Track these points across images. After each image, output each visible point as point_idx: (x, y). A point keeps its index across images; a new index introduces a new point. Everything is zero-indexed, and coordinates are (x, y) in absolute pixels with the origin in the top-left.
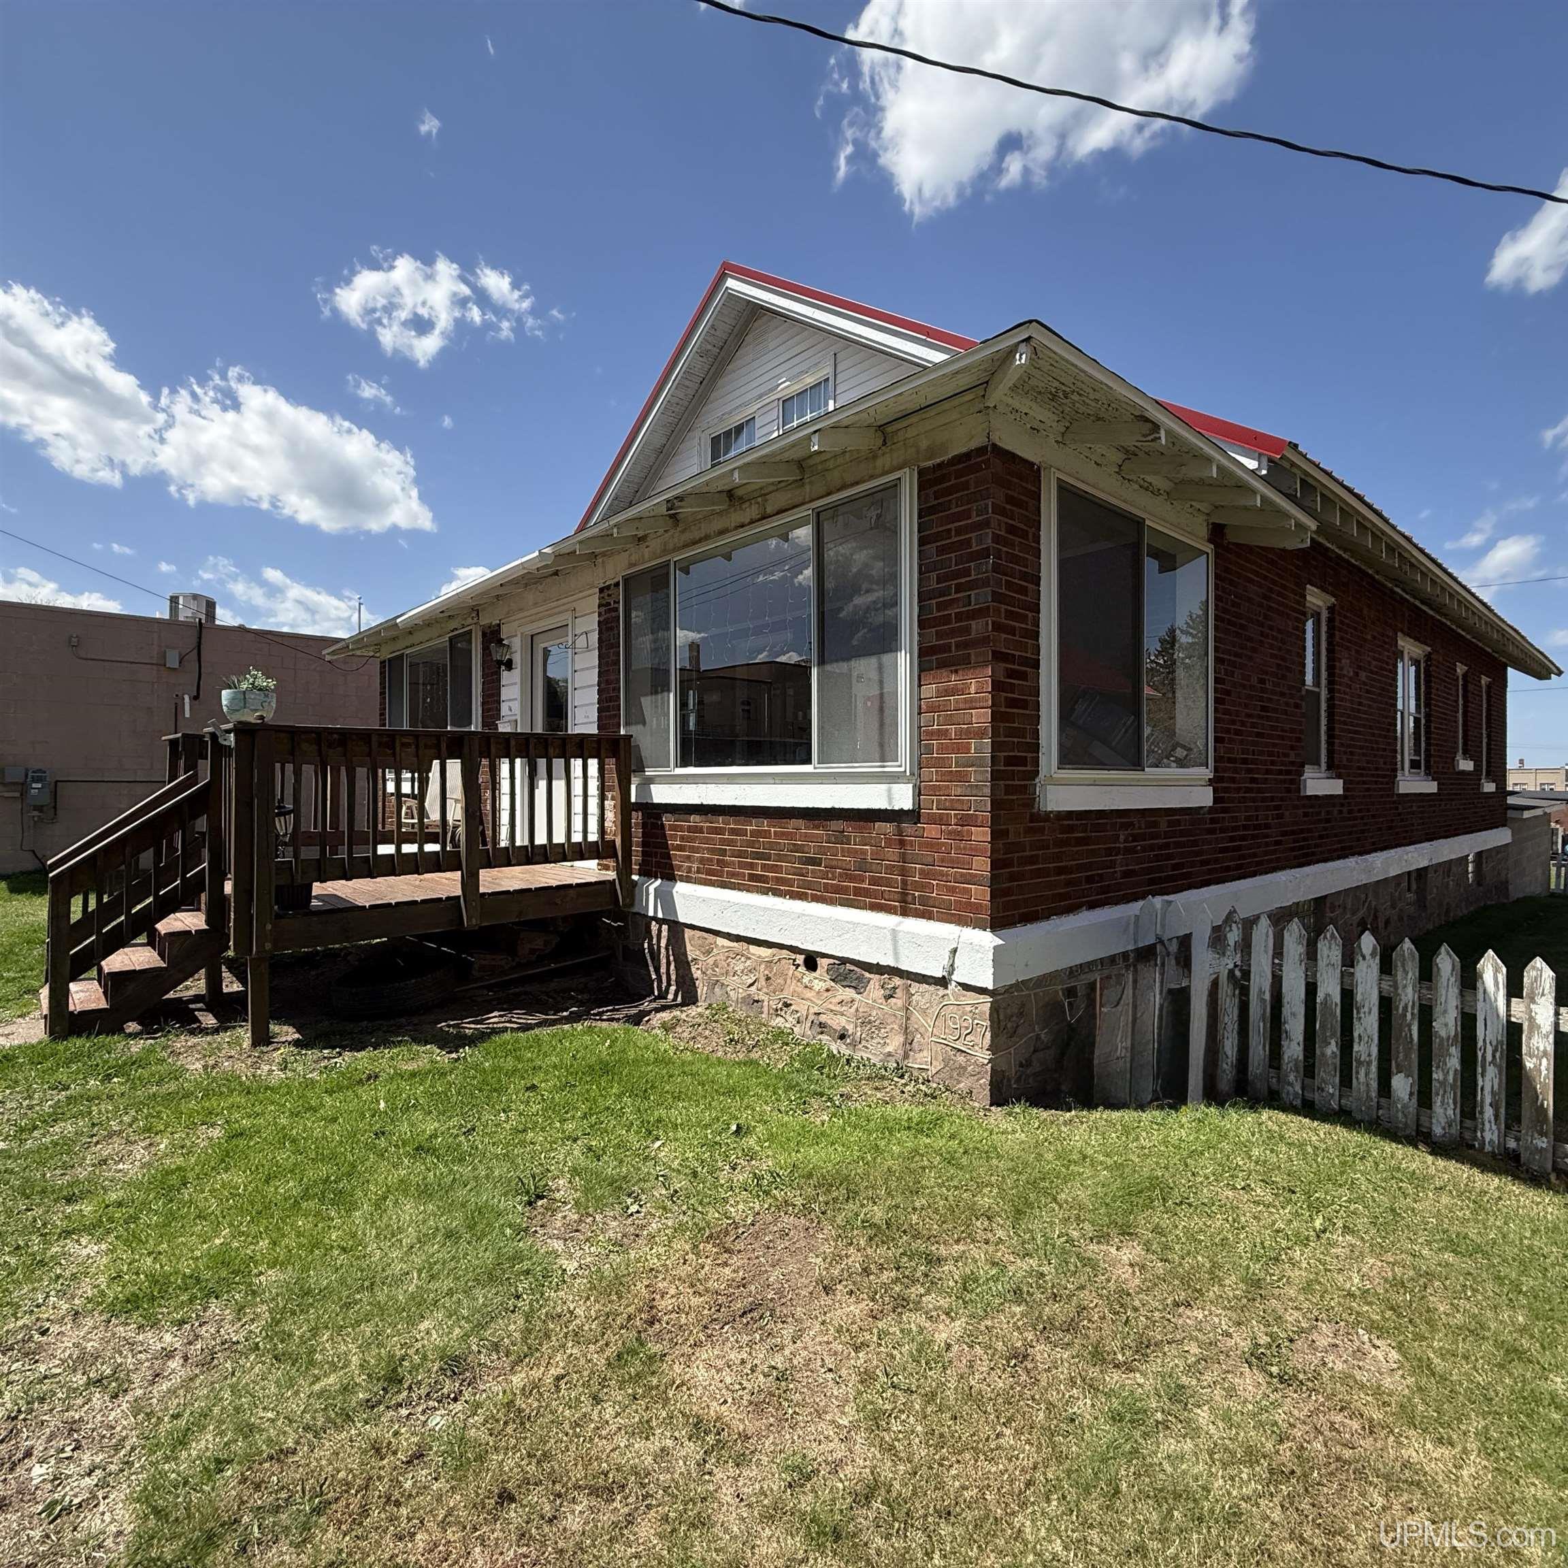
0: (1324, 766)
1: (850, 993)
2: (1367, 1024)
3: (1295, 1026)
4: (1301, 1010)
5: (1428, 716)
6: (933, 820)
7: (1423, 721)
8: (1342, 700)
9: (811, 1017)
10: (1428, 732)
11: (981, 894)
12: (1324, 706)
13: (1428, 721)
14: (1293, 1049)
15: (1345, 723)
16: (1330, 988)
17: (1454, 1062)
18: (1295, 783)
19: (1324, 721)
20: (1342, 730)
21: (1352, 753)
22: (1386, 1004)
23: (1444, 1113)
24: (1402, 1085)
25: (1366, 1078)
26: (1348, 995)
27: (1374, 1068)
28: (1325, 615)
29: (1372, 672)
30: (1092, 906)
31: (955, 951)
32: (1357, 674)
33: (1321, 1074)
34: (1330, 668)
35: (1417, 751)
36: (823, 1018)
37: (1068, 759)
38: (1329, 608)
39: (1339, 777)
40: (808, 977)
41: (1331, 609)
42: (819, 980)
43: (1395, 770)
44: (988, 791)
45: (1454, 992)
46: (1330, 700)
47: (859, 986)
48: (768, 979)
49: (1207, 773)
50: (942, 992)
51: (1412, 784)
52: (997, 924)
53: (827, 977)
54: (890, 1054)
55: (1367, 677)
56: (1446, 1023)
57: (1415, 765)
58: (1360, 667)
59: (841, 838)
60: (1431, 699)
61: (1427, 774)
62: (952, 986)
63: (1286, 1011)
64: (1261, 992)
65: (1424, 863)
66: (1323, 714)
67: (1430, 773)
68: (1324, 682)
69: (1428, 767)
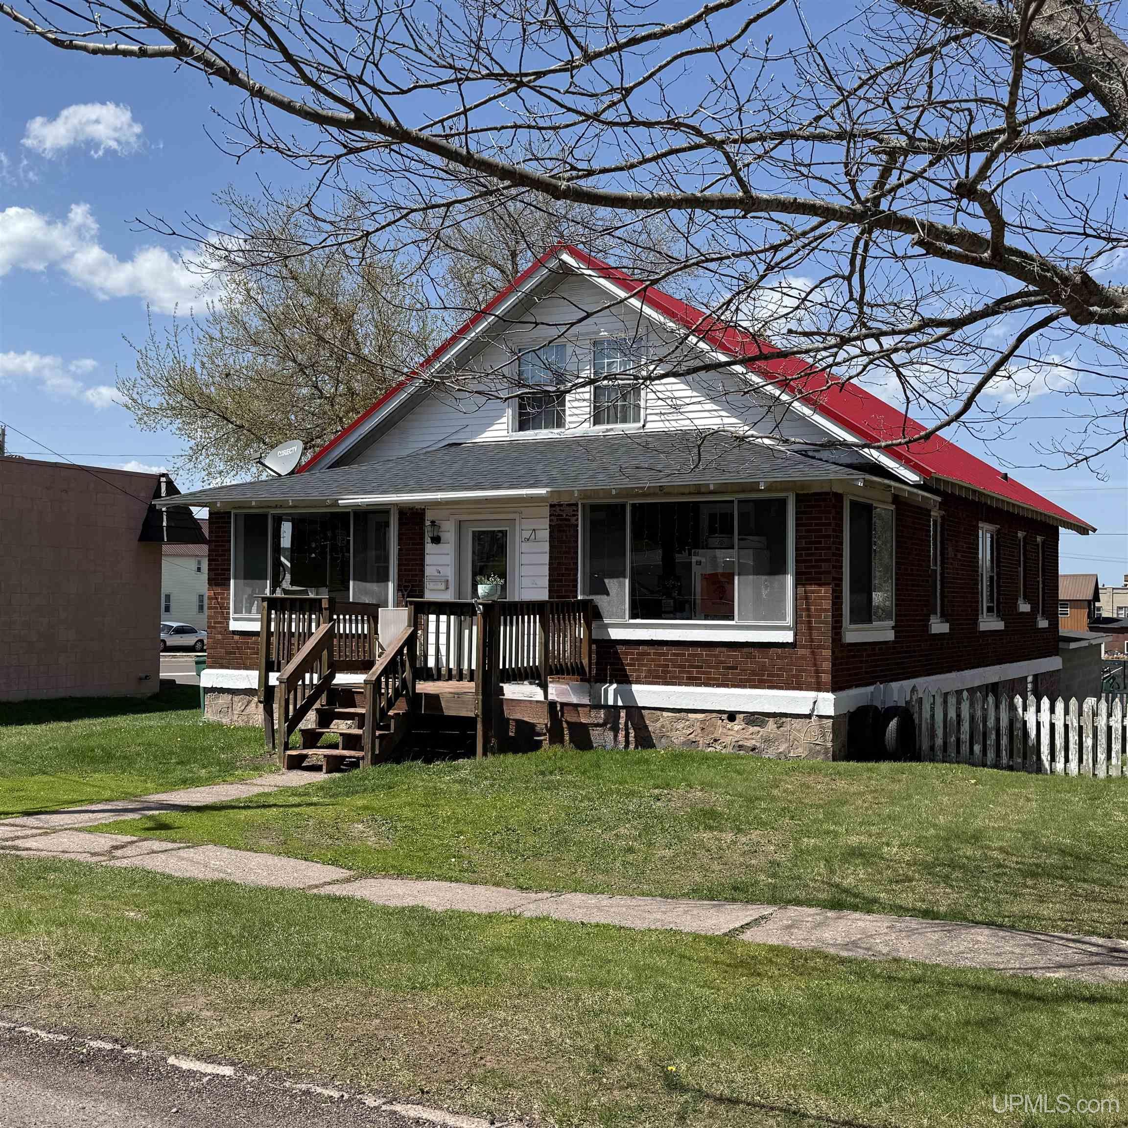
0: (939, 614)
1: (757, 729)
2: (966, 726)
3: (940, 732)
4: (942, 725)
5: (998, 574)
6: (803, 647)
7: (995, 578)
8: (948, 573)
9: (733, 744)
10: (998, 586)
11: (826, 678)
12: (939, 578)
13: (998, 578)
14: (939, 741)
15: (950, 587)
16: (952, 714)
17: (993, 737)
18: (926, 626)
19: (939, 587)
20: (948, 592)
21: (954, 606)
22: (972, 718)
23: (991, 755)
24: (977, 748)
25: (965, 748)
26: (959, 716)
27: (968, 744)
28: (939, 520)
29: (964, 552)
30: (857, 686)
31: (815, 703)
32: (956, 555)
33: (949, 750)
34: (942, 554)
35: (991, 599)
36: (740, 743)
37: (853, 621)
38: (941, 517)
39: (947, 621)
40: (730, 725)
41: (943, 517)
42: (737, 726)
43: (977, 615)
44: (830, 635)
45: (993, 710)
46: (942, 574)
47: (762, 724)
48: (703, 729)
49: (892, 623)
50: (808, 721)
51: (990, 623)
52: (833, 691)
53: (743, 723)
54: (781, 753)
55: (962, 556)
56: (991, 723)
57: (990, 610)
58: (957, 551)
59: (749, 656)
60: (1001, 562)
61: (997, 616)
62: (814, 718)
63: (936, 726)
64: (927, 719)
65: (995, 680)
66: (938, 583)
67: (1001, 616)
68: (939, 563)
69: (998, 611)
